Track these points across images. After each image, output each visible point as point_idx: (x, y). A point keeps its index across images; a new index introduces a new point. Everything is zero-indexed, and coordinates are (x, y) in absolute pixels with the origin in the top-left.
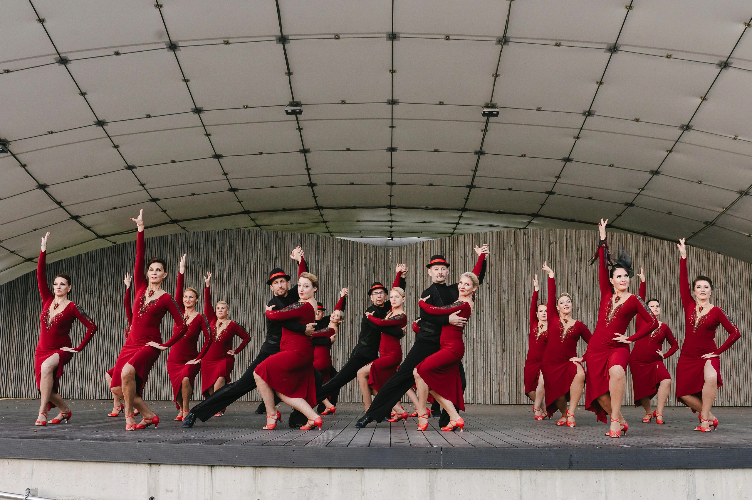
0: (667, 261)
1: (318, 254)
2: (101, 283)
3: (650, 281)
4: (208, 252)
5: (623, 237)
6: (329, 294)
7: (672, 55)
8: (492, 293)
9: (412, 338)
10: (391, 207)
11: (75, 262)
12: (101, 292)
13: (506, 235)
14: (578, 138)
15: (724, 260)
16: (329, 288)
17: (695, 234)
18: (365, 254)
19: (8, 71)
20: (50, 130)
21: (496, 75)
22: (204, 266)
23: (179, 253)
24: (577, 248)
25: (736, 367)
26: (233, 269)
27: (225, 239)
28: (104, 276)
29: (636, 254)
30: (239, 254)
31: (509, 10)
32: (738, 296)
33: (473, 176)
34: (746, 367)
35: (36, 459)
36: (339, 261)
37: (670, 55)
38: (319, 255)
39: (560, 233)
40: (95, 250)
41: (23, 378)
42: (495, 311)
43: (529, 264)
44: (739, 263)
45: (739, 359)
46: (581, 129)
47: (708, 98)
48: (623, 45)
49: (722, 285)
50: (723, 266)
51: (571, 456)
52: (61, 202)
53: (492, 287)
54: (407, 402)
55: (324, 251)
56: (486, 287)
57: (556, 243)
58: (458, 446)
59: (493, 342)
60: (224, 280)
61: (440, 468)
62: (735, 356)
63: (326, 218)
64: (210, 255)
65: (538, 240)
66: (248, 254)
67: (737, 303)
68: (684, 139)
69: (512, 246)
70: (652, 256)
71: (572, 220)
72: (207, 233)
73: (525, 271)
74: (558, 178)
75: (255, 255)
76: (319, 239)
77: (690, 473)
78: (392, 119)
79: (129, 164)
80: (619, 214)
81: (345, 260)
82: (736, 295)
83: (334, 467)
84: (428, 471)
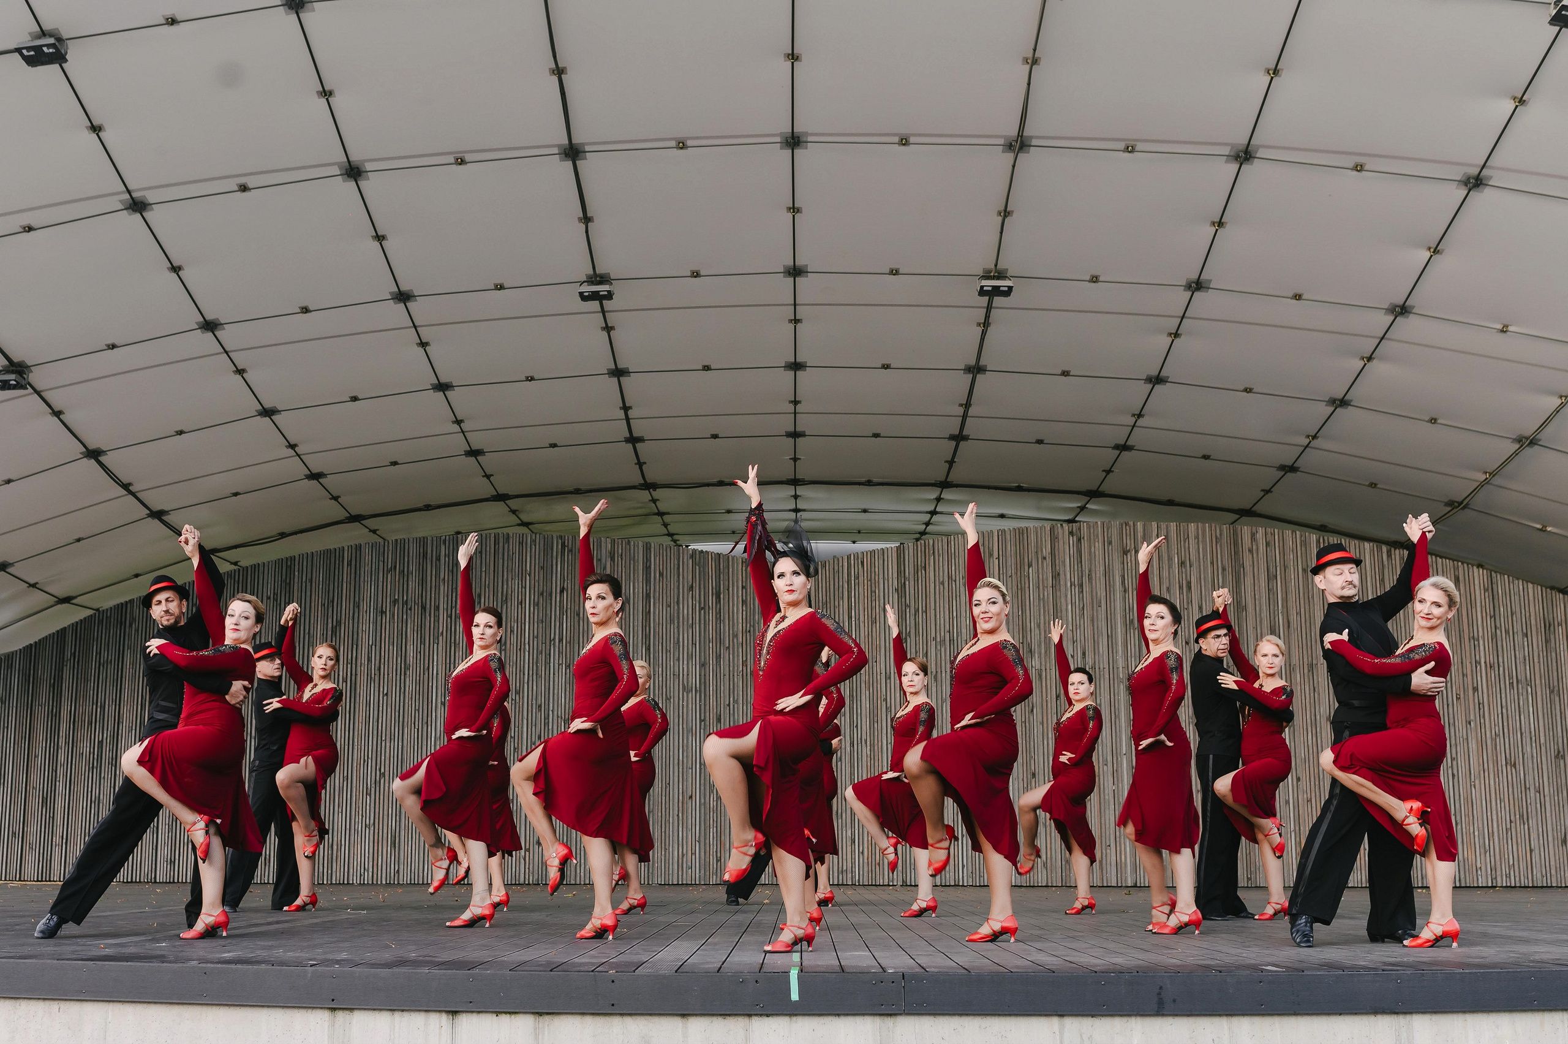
5: (1276, 537)
6: (672, 663)
7: (1366, 164)
10: (795, 482)
13: (1033, 537)
14: (1176, 335)
15: (1490, 581)
16: (672, 649)
18: (744, 580)
19: (30, 229)
20: (110, 342)
21: (1006, 213)
22: (417, 609)
23: (366, 584)
24: (1180, 562)
25: (1521, 805)
31: (1029, 84)
32: (1522, 656)
33: (963, 417)
34: (1543, 805)
35: (113, 1001)
36: (690, 595)
37: (1361, 166)
39: (1144, 530)
41: (54, 840)
43: (1081, 595)
44: (1521, 587)
45: (1528, 786)
46: (1183, 317)
47: (1443, 250)
48: (1262, 147)
50: (1487, 594)
51: (1161, 988)
52: (130, 484)
55: (661, 574)
58: (936, 970)
60: (457, 637)
61: (901, 1014)
62: (1519, 780)
63: (662, 506)
64: (429, 589)
65: (1099, 545)
66: (505, 583)
67: (1519, 671)
68: (1397, 332)
69: (1045, 558)
71: (1170, 503)
72: (423, 541)
73: (1074, 609)
74: (1138, 417)
75: (520, 586)
76: (650, 548)
77: (1401, 1021)
78: (795, 305)
79: (266, 406)
80: (1268, 488)
81: (702, 593)
82: (1517, 653)
83: (691, 1013)
84: (878, 1020)
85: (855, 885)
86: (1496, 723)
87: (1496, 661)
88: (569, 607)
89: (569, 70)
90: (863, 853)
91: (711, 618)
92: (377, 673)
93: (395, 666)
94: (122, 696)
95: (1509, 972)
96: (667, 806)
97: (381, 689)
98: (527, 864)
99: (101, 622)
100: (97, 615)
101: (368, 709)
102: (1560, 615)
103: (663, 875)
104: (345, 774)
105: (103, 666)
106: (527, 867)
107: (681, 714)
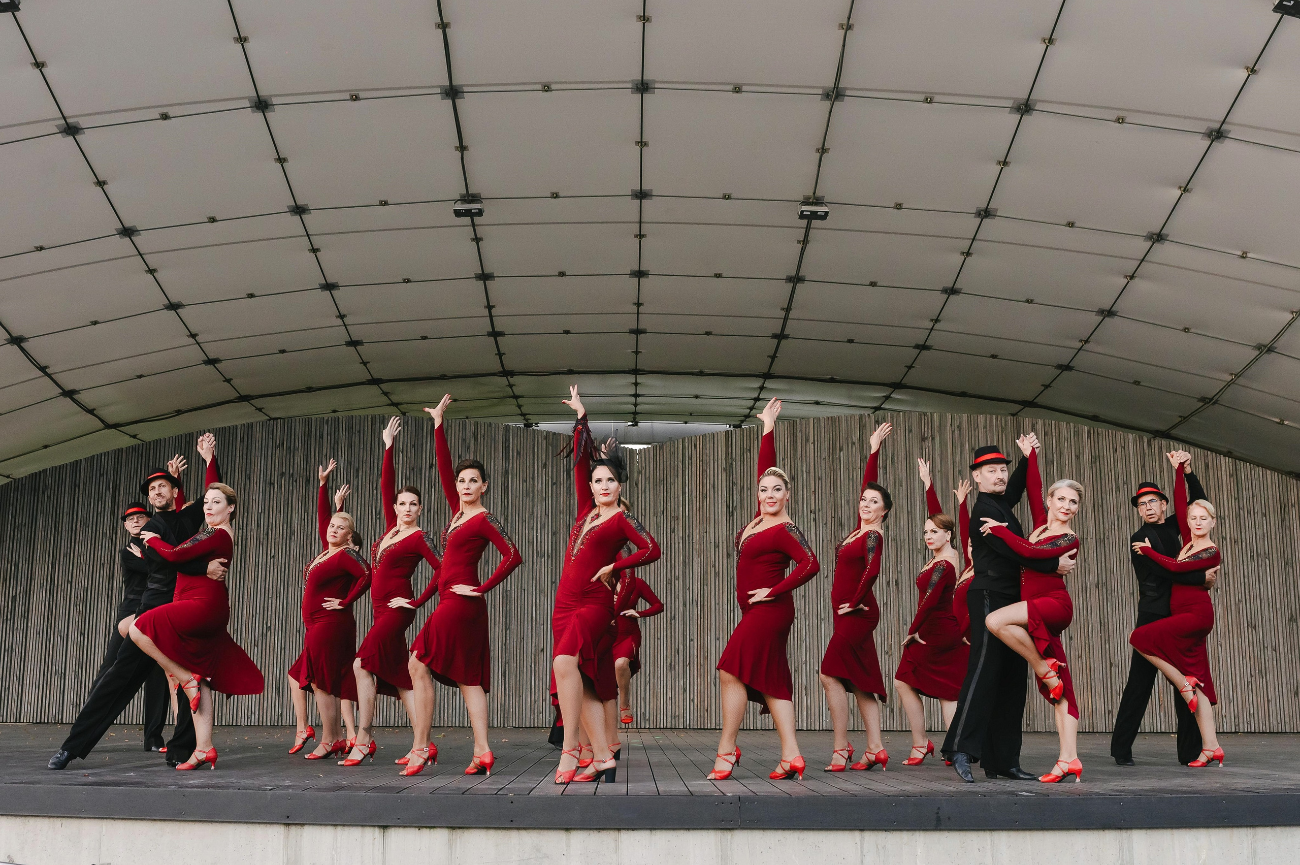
0: (1132, 469)
1: (506, 458)
2: (116, 511)
3: (1102, 506)
4: (309, 455)
5: (1053, 428)
6: (527, 532)
7: (1126, 117)
8: (821, 528)
9: (677, 610)
10: (636, 372)
11: (68, 475)
12: (115, 528)
13: (844, 425)
14: (968, 254)
15: (1234, 467)
17: (1185, 418)
20: (38, 245)
21: (823, 150)
22: (301, 482)
23: (257, 458)
25: (1260, 661)
26: (355, 486)
27: (341, 433)
28: (121, 499)
29: (1077, 457)
30: (365, 459)
31: (844, 46)
32: (1261, 533)
33: (784, 319)
34: (1278, 661)
36: (544, 472)
37: (1122, 119)
38: (509, 462)
39: (940, 420)
40: (105, 453)
42: (825, 561)
44: (1261, 473)
46: (974, 239)
47: (1192, 189)
48: (1040, 101)
49: (1231, 511)
50: (1232, 479)
51: (939, 808)
52: (46, 367)
53: (820, 517)
54: (669, 727)
55: (519, 453)
56: (809, 518)
57: (933, 439)
58: (764, 795)
59: (823, 617)
61: (737, 829)
62: (1258, 639)
63: (517, 391)
67: (1259, 545)
68: (1154, 256)
69: (854, 443)
70: (1106, 461)
71: (963, 394)
72: (308, 422)
74: (936, 322)
76: (509, 431)
78: (641, 222)
79: (173, 301)
80: (1048, 384)
81: (555, 470)
82: (1257, 530)
83: (574, 827)
84: (719, 834)
85: (686, 728)
86: (1240, 590)
87: (1239, 537)
88: (437, 481)
89: (452, 26)
90: (693, 700)
91: (562, 493)
92: (265, 537)
93: (281, 531)
94: (35, 556)
95: (1206, 797)
96: (522, 658)
97: (269, 552)
98: (397, 708)
99: (16, 489)
100: (13, 483)
101: (257, 569)
102: (1293, 498)
103: (517, 720)
104: (236, 627)
105: (18, 529)
106: (397, 711)
107: (534, 577)
